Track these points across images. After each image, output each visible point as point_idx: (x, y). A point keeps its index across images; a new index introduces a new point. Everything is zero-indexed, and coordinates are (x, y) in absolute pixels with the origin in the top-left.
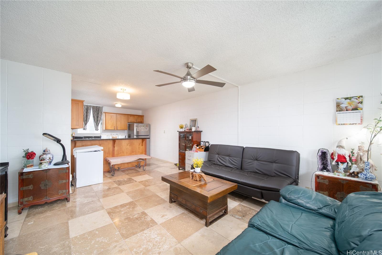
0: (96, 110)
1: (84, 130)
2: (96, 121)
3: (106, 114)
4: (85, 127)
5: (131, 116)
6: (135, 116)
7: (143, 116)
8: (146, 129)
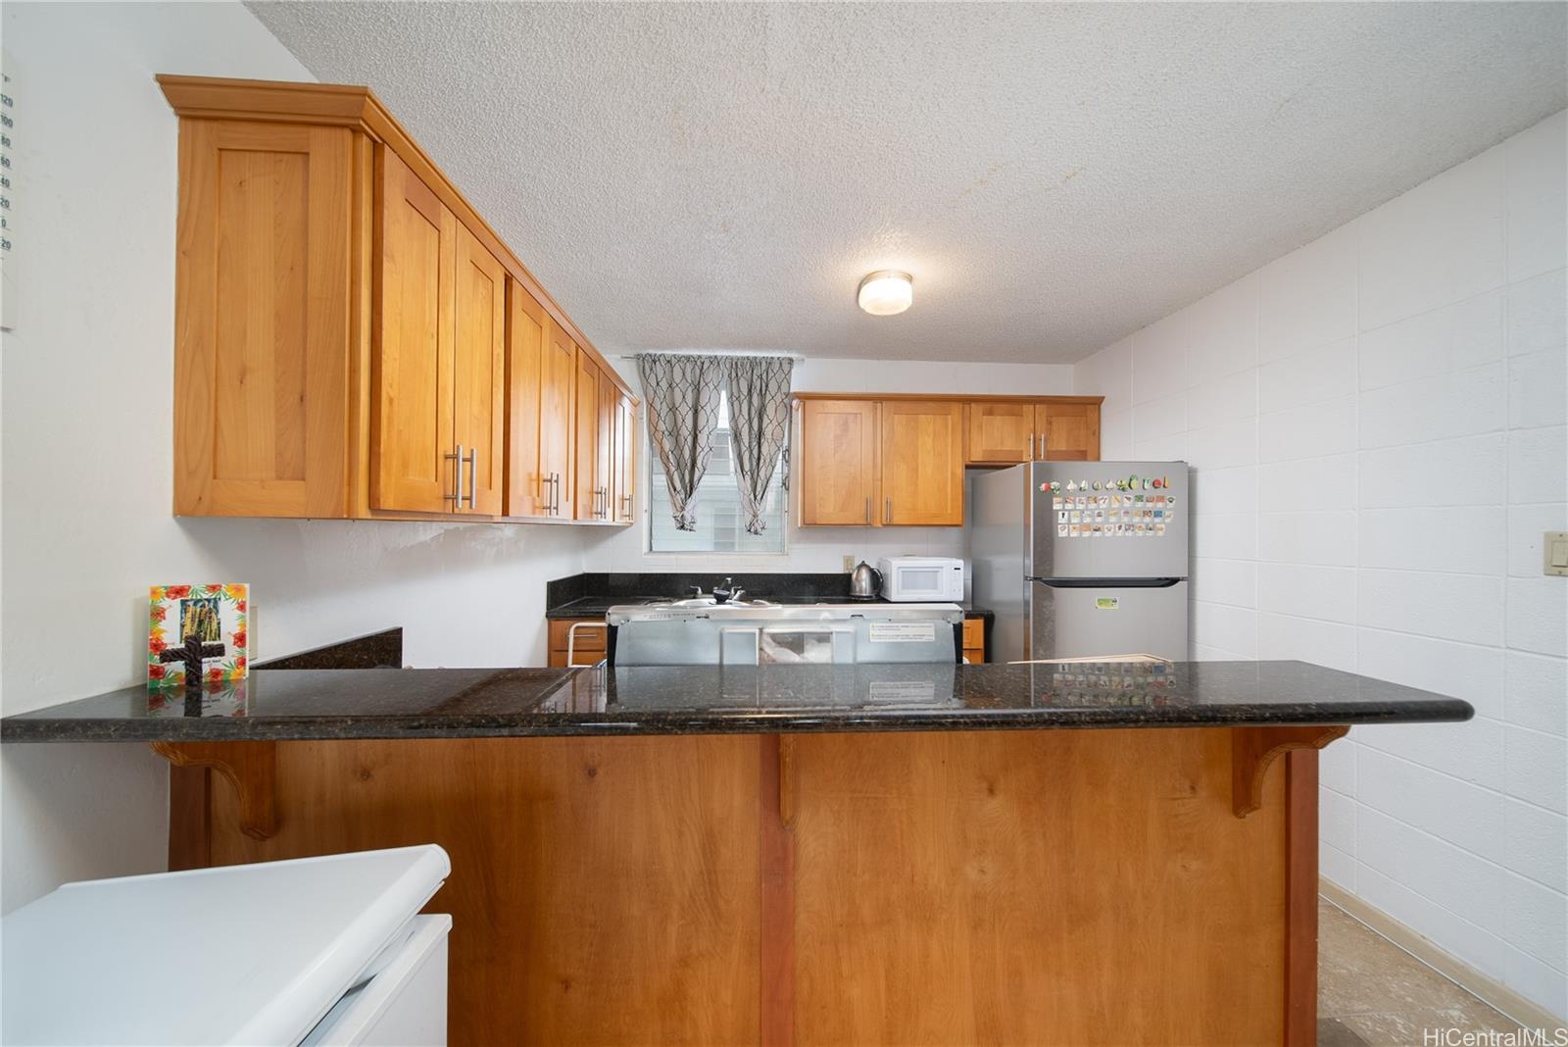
0: (750, 390)
1: (682, 531)
2: (747, 467)
3: (808, 402)
4: (685, 513)
5: (995, 406)
6: (1028, 409)
7: (1096, 402)
8: (1147, 519)
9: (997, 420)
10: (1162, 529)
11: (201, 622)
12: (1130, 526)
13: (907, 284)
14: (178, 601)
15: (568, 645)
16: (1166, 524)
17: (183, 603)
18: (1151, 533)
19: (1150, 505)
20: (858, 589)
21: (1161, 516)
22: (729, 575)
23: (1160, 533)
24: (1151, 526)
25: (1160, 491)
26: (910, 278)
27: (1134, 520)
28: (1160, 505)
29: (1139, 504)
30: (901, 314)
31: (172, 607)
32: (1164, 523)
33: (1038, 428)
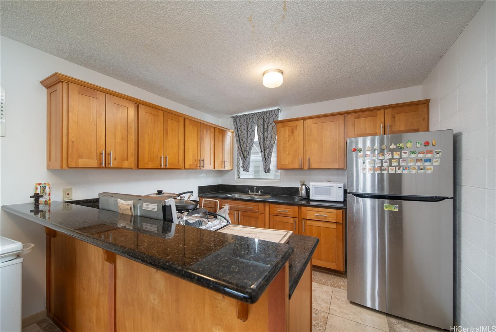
0: (264, 123)
1: (245, 172)
2: (262, 149)
3: (278, 124)
5: (361, 114)
6: (380, 113)
7: (426, 103)
8: (419, 164)
9: (363, 120)
10: (431, 169)
11: (43, 191)
12: (406, 168)
13: (280, 75)
14: (40, 186)
15: (202, 205)
16: (434, 166)
17: (41, 186)
18: (422, 171)
19: (421, 156)
20: (301, 194)
21: (430, 162)
22: (255, 186)
23: (430, 171)
24: (422, 167)
25: (430, 148)
26: (282, 72)
27: (409, 164)
28: (429, 156)
29: (413, 156)
30: (279, 87)
31: (39, 187)
32: (432, 165)
33: (386, 121)
